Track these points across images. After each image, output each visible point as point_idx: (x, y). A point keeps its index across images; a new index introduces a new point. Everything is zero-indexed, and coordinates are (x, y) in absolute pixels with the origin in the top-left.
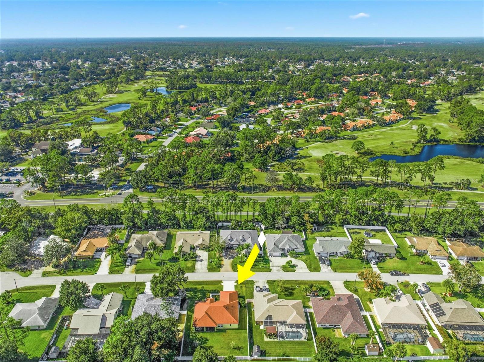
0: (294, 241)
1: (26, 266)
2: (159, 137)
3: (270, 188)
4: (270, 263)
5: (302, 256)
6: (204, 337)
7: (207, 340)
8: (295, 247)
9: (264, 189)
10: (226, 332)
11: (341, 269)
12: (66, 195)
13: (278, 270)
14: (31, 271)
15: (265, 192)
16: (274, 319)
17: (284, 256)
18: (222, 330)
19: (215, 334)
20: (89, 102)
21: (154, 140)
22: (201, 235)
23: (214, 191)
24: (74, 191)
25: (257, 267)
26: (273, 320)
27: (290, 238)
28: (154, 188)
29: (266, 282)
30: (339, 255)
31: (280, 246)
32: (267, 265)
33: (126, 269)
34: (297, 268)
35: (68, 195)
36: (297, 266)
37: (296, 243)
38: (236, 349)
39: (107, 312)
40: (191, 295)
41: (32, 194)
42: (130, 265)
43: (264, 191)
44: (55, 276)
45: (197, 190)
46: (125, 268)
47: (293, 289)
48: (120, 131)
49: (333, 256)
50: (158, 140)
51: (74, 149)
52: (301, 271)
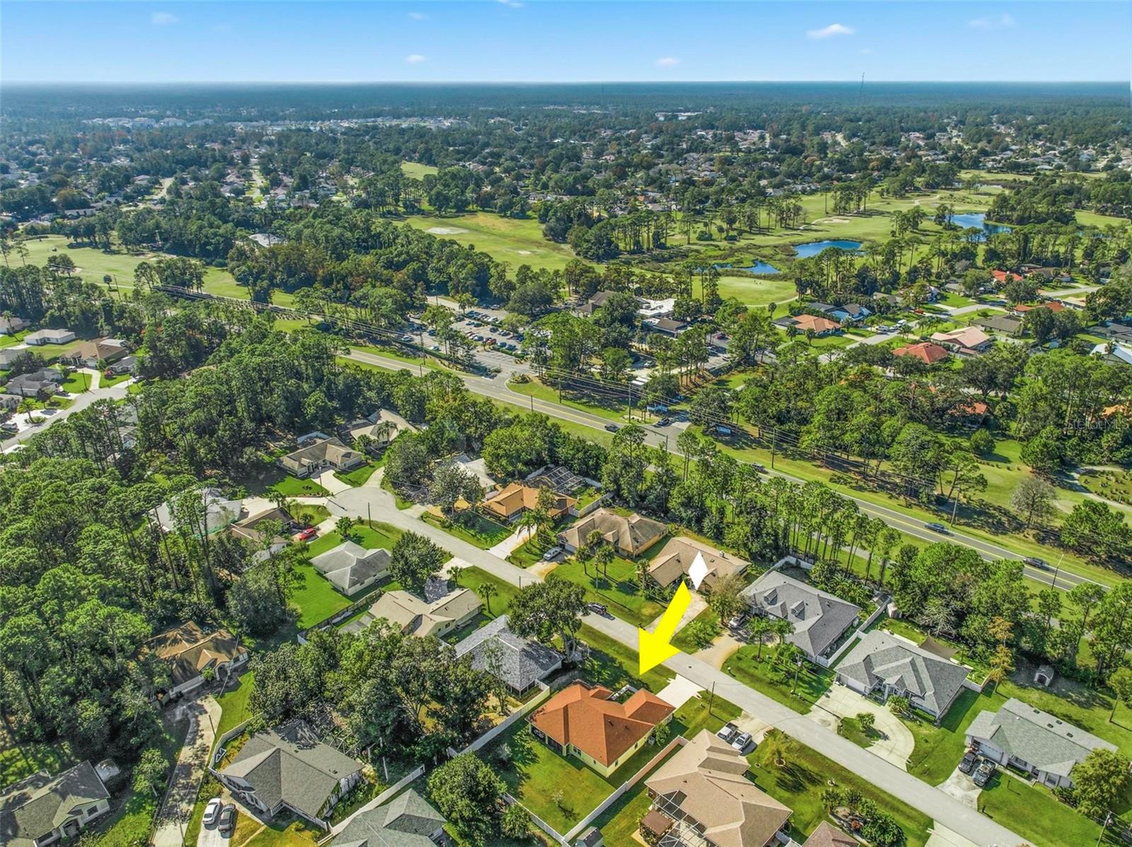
0: (925, 675)
1: (413, 494)
2: (851, 330)
3: (1019, 527)
4: (824, 697)
5: (925, 724)
6: (534, 751)
7: (534, 759)
8: (916, 690)
9: (1000, 523)
10: (580, 769)
11: (1009, 814)
12: (571, 399)
13: (824, 721)
14: (413, 503)
15: (996, 534)
16: (684, 806)
17: (876, 700)
18: (575, 761)
19: (558, 760)
20: (778, 228)
21: (833, 334)
22: (717, 561)
23: (861, 483)
24: (589, 396)
25: (784, 688)
26: (681, 807)
27: (920, 664)
28: (732, 434)
29: (767, 729)
30: (1042, 778)
31: (877, 670)
32: (810, 698)
33: (538, 564)
34: (880, 742)
35: (574, 399)
36: (886, 738)
37: (928, 683)
38: (564, 810)
39: (431, 616)
40: (593, 666)
41: (525, 380)
42: (551, 560)
43: (998, 528)
44: (435, 526)
45: (821, 469)
46: (538, 561)
47: (813, 781)
48: (784, 299)
49: (1020, 772)
50: (845, 336)
51: (654, 316)
52: (883, 754)
